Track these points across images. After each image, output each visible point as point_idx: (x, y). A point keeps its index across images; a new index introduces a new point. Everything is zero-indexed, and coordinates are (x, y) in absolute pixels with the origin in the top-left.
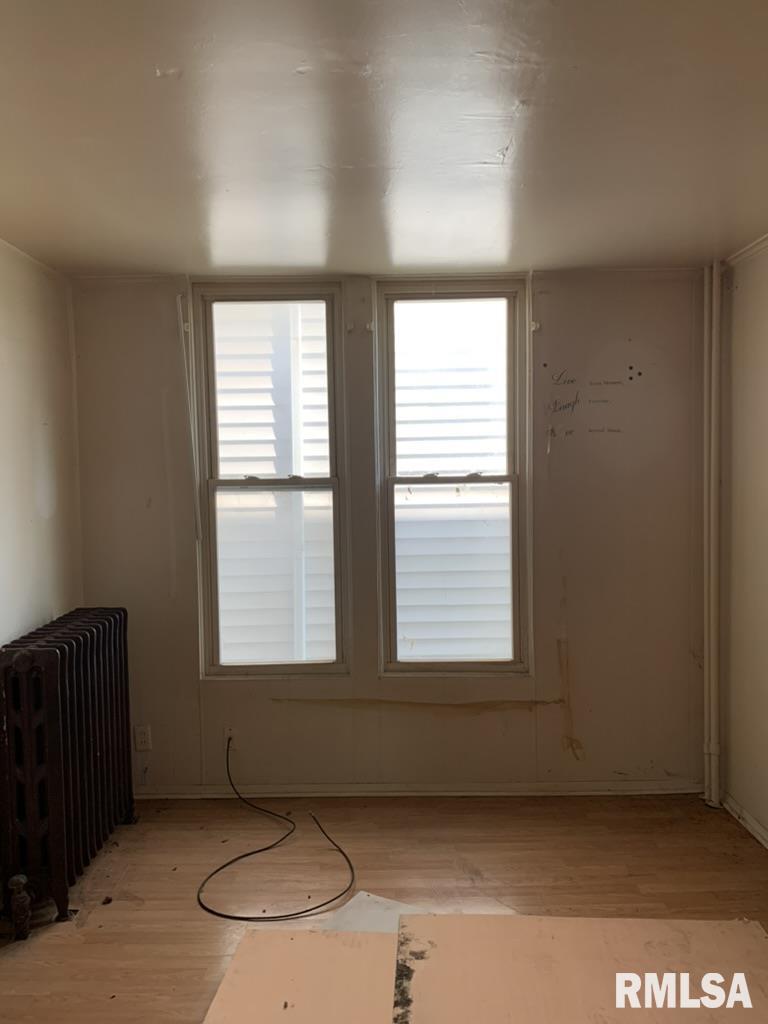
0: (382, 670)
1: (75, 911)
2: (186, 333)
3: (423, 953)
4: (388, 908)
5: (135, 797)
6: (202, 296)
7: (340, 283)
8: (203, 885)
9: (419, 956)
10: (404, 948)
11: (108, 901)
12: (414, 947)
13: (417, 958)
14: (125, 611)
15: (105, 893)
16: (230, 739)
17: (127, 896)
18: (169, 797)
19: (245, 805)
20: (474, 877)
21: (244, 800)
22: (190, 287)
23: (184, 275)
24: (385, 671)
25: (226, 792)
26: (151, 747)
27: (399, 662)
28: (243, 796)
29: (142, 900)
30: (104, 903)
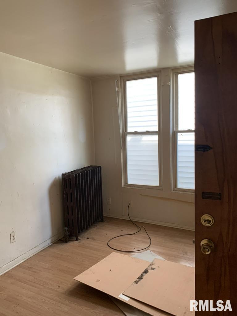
0: (172, 190)
1: (80, 239)
2: (118, 91)
3: (154, 268)
4: (153, 256)
5: (104, 215)
6: (123, 80)
7: (160, 71)
8: (111, 240)
9: (153, 269)
10: (150, 266)
11: (88, 239)
12: (153, 267)
13: (152, 269)
14: (100, 167)
15: (88, 236)
16: (130, 204)
17: (93, 239)
18: (115, 217)
19: (132, 223)
20: (184, 253)
21: (131, 221)
22: (119, 78)
23: (117, 75)
24: (174, 190)
25: (127, 218)
26: (111, 203)
27: (178, 188)
28: (131, 220)
29: (95, 240)
30: (87, 239)
